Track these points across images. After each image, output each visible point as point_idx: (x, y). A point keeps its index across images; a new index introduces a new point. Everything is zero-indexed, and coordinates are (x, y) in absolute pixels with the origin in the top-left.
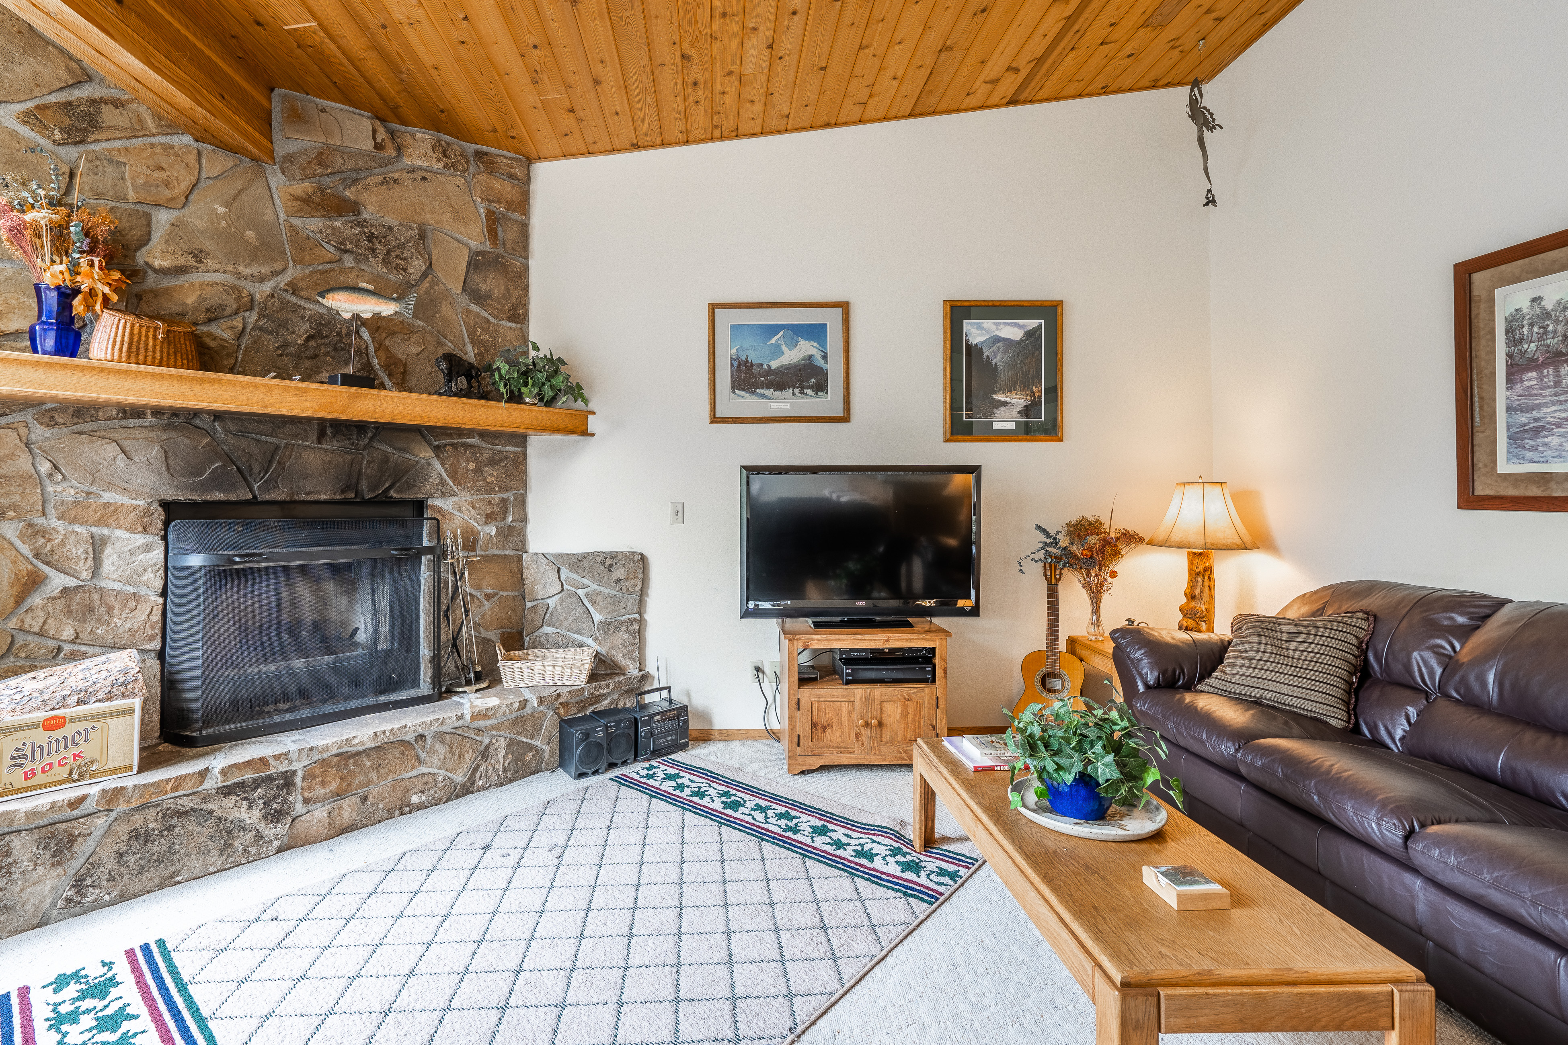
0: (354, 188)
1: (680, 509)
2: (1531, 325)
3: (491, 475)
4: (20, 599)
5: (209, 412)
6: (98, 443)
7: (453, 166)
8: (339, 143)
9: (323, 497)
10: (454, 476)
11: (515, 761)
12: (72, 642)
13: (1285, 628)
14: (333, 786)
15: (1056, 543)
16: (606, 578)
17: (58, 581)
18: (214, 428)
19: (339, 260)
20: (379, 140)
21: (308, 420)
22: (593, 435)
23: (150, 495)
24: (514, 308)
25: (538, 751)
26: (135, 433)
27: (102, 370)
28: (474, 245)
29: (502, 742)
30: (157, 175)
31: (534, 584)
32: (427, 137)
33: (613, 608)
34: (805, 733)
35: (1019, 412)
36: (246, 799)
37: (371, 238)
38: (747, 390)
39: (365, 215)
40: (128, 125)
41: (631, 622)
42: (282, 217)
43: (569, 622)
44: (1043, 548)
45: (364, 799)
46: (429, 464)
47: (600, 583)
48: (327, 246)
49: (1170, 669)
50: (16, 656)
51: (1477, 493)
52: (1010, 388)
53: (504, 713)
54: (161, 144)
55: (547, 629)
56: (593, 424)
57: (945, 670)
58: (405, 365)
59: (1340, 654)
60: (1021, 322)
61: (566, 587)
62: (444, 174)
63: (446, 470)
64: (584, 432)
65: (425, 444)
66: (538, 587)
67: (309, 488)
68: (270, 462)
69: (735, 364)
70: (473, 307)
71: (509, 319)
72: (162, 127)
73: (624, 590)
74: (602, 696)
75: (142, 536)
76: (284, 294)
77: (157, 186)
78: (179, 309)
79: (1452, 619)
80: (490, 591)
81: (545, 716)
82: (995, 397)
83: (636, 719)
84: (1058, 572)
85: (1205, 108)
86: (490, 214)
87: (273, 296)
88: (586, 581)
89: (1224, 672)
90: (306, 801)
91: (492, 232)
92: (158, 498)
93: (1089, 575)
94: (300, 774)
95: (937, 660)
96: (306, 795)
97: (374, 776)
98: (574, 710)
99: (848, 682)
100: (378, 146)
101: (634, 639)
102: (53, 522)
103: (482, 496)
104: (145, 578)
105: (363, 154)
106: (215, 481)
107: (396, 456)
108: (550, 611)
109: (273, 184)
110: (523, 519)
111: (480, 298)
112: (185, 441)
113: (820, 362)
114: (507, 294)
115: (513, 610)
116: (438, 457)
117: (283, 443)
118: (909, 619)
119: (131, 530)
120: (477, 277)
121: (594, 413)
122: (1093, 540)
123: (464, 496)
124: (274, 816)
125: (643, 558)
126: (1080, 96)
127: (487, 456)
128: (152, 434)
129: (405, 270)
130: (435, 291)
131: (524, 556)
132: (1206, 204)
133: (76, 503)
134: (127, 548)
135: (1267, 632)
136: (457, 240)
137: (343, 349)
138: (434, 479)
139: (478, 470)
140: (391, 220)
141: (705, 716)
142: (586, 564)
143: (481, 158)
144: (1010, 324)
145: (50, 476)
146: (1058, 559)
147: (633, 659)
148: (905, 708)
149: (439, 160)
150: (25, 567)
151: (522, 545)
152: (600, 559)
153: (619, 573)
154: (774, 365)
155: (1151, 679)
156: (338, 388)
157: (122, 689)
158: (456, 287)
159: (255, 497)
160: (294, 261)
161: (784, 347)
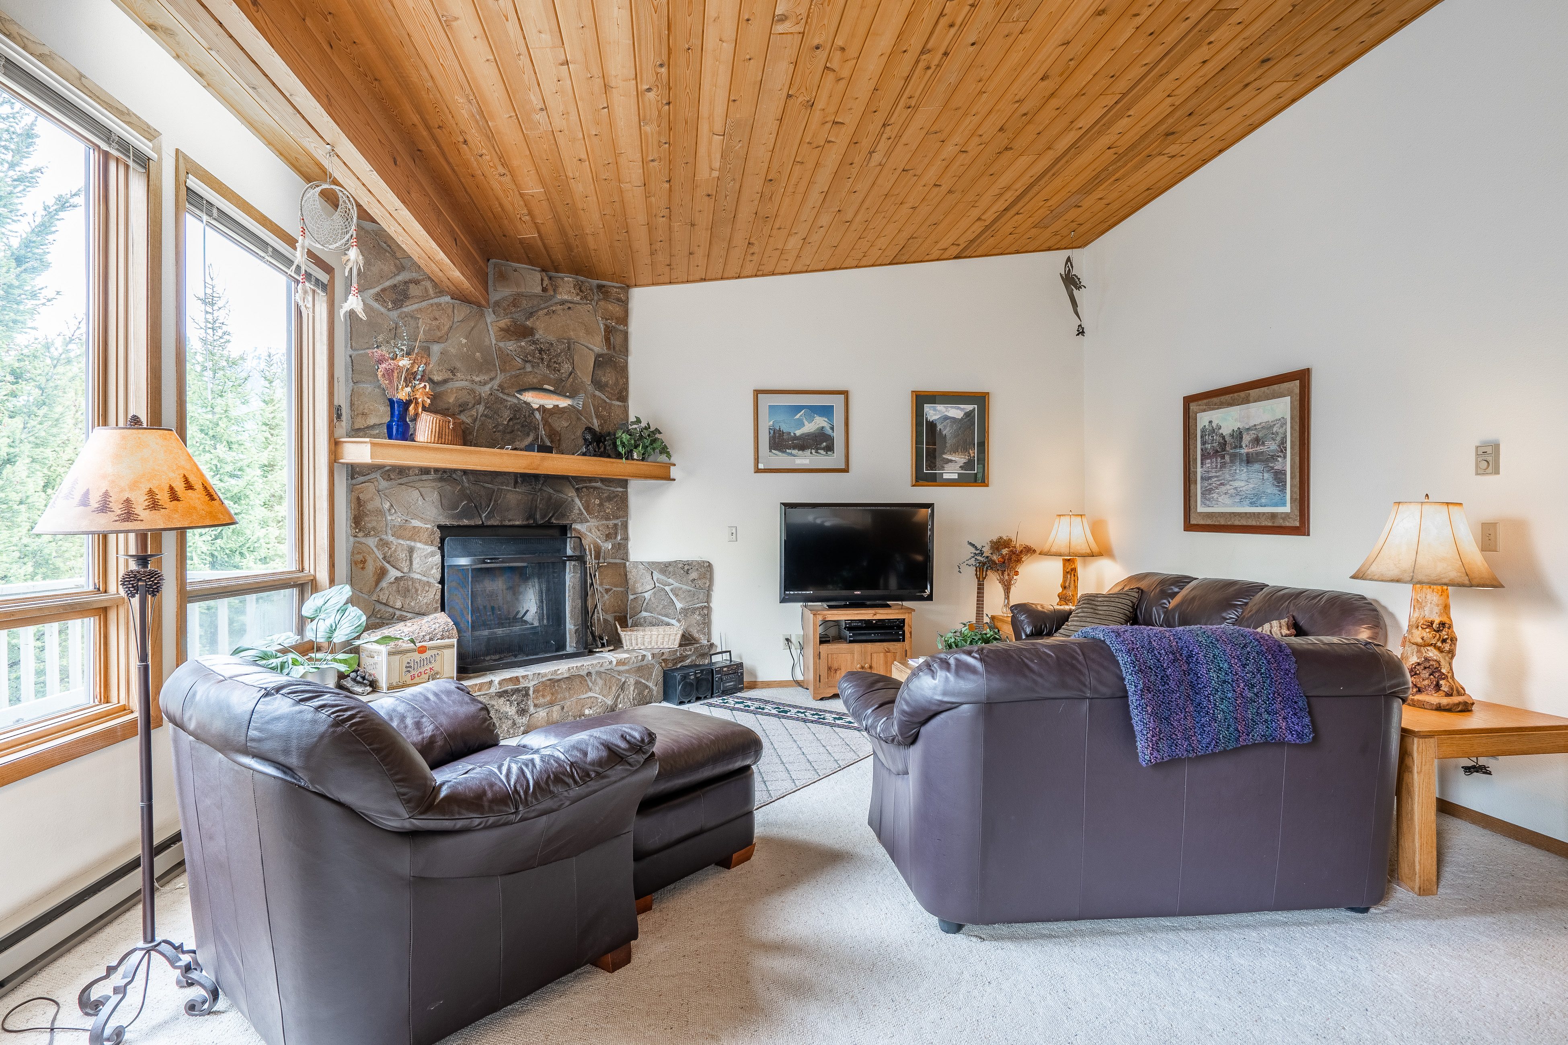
0: (532, 320)
1: (734, 531)
2: (1209, 435)
3: (608, 508)
4: (378, 582)
5: (461, 470)
6: (410, 490)
7: (586, 297)
8: (524, 290)
9: (517, 523)
10: (587, 509)
11: (639, 694)
12: (400, 610)
13: (1100, 599)
14: (548, 698)
15: (982, 553)
16: (685, 578)
17: (393, 573)
18: (463, 480)
19: (524, 368)
20: (544, 286)
21: (509, 473)
22: (674, 480)
23: (434, 522)
24: (621, 392)
25: (651, 690)
26: (426, 484)
27: (426, 448)
28: (597, 349)
29: (632, 681)
30: (434, 323)
31: (635, 582)
32: (571, 279)
33: (690, 599)
34: (824, 673)
35: (960, 467)
36: (508, 700)
37: (541, 351)
38: (780, 450)
39: (537, 336)
40: (421, 294)
41: (703, 608)
42: (494, 342)
43: (659, 608)
44: (973, 557)
45: (563, 708)
46: (573, 501)
47: (681, 582)
48: (517, 359)
49: (1039, 625)
50: (375, 617)
51: (1192, 522)
52: (955, 451)
53: (633, 662)
54: (436, 304)
55: (644, 614)
56: (674, 472)
57: (911, 633)
58: (560, 435)
59: (1122, 611)
60: (962, 406)
61: (657, 584)
62: (580, 304)
63: (583, 505)
64: (668, 478)
65: (571, 487)
66: (638, 585)
67: (510, 517)
68: (491, 500)
69: (772, 432)
70: (597, 393)
71: (618, 399)
72: (436, 293)
73: (697, 587)
74: (687, 657)
75: (430, 547)
76: (496, 392)
77: (434, 330)
78: (446, 406)
79: (1172, 589)
80: (608, 587)
81: (654, 667)
82: (945, 456)
83: (712, 670)
84: (984, 573)
85: (1075, 275)
86: (607, 327)
87: (491, 394)
88: (670, 581)
89: (1067, 625)
90: (535, 706)
91: (607, 340)
92: (437, 524)
93: (1003, 574)
94: (531, 689)
95: (906, 628)
96: (535, 702)
97: (567, 694)
98: (670, 665)
99: (851, 642)
100: (544, 290)
101: (704, 620)
102: (391, 539)
103: (603, 522)
104: (432, 572)
105: (536, 296)
106: (462, 515)
107: (555, 495)
108: (646, 602)
109: (489, 321)
110: (626, 539)
111: (601, 387)
112: (449, 488)
113: (829, 432)
114: (616, 383)
115: (621, 600)
116: (578, 496)
117: (496, 488)
118: (888, 603)
119: (426, 543)
120: (599, 372)
121: (674, 465)
122: (1005, 551)
123: (593, 523)
124: (522, 712)
125: (710, 565)
126: (1002, 254)
127: (606, 495)
128: (434, 484)
129: (559, 371)
130: (576, 384)
131: (628, 564)
132: (1078, 335)
133: (401, 526)
134: (423, 554)
135: (1090, 602)
136: (587, 347)
137: (526, 426)
138: (576, 511)
139: (601, 505)
140: (551, 338)
141: (753, 673)
142: (671, 569)
143: (601, 289)
144: (955, 408)
145: (389, 510)
146: (984, 564)
147: (704, 634)
148: (886, 657)
149: (578, 294)
150: (379, 564)
151: (625, 557)
152: (680, 565)
153: (694, 575)
154: (798, 433)
155: (1028, 631)
156: (536, 454)
157: (447, 633)
158: (587, 380)
159: (483, 523)
160: (501, 371)
161: (805, 420)
